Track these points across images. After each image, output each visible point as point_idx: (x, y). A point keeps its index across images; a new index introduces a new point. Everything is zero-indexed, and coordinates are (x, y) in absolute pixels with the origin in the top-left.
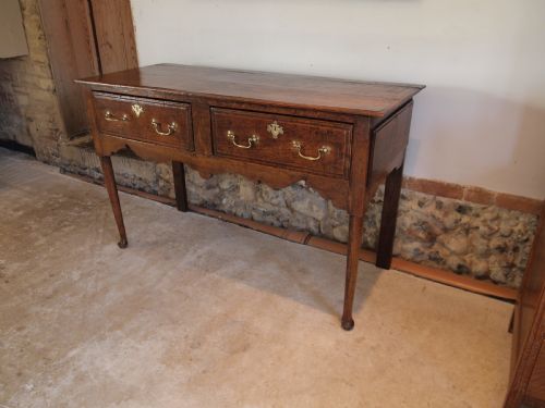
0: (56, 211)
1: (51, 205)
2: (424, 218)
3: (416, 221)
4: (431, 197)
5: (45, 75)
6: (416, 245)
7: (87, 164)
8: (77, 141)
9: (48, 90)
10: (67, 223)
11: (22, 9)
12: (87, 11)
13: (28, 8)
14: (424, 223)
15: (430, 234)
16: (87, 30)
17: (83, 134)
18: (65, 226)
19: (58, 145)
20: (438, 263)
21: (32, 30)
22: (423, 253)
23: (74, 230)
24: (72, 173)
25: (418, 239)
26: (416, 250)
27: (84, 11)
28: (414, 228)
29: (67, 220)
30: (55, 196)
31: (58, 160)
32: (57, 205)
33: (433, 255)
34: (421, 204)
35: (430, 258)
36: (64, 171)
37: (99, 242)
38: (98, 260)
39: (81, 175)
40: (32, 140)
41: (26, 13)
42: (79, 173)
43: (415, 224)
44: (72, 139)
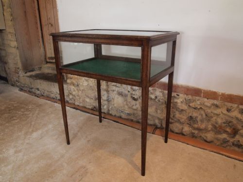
0: (11, 111)
1: (9, 108)
2: (230, 119)
3: (224, 121)
4: (236, 105)
5: (13, 40)
6: (224, 136)
7: (32, 86)
8: (29, 74)
9: (15, 47)
10: (14, 118)
11: (3, 6)
12: (37, 7)
13: (6, 5)
14: (230, 122)
15: (234, 129)
16: (36, 17)
17: (32, 71)
18: (14, 119)
19: (19, 76)
20: (239, 147)
21: (8, 16)
22: (228, 141)
23: (18, 122)
24: (25, 91)
25: (226, 132)
26: (225, 139)
27: (35, 8)
28: (224, 125)
29: (16, 117)
30: (13, 103)
31: (18, 84)
32: (12, 108)
33: (235, 143)
34: (228, 110)
35: (233, 144)
36: (21, 90)
37: (30, 130)
38: (28, 141)
39: (30, 92)
40: (7, 74)
41: (5, 8)
42: (29, 91)
43: (224, 123)
44: (26, 73)
